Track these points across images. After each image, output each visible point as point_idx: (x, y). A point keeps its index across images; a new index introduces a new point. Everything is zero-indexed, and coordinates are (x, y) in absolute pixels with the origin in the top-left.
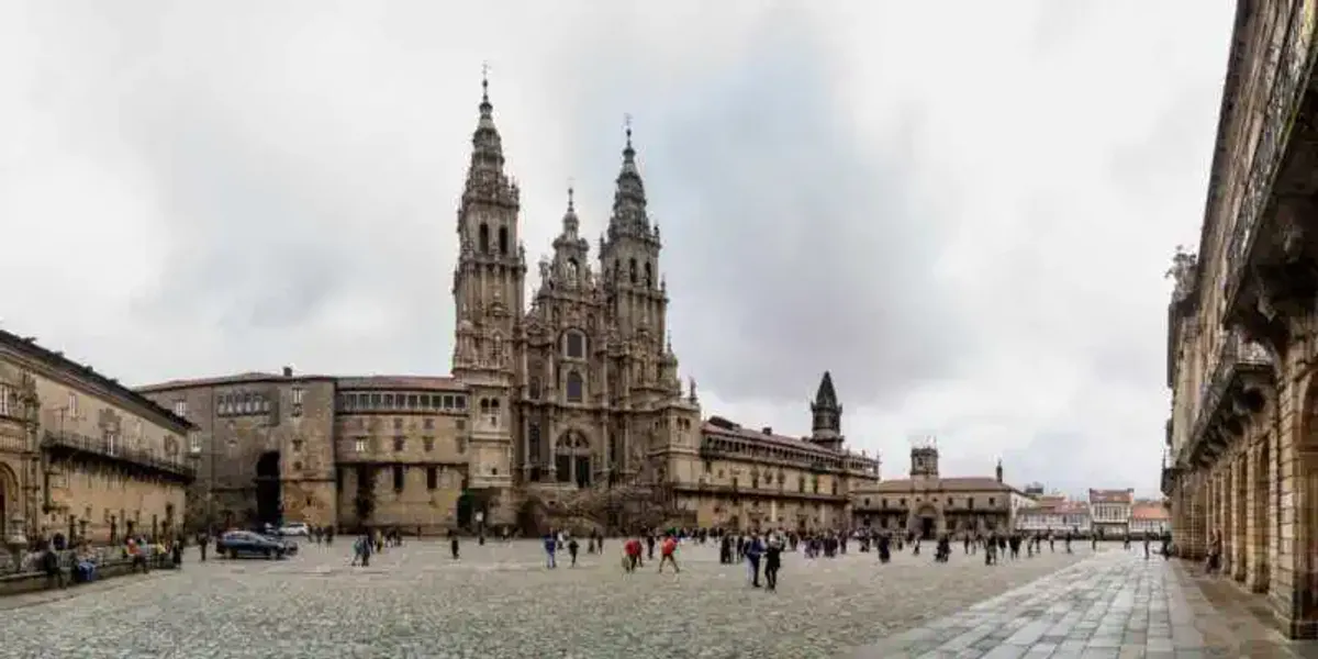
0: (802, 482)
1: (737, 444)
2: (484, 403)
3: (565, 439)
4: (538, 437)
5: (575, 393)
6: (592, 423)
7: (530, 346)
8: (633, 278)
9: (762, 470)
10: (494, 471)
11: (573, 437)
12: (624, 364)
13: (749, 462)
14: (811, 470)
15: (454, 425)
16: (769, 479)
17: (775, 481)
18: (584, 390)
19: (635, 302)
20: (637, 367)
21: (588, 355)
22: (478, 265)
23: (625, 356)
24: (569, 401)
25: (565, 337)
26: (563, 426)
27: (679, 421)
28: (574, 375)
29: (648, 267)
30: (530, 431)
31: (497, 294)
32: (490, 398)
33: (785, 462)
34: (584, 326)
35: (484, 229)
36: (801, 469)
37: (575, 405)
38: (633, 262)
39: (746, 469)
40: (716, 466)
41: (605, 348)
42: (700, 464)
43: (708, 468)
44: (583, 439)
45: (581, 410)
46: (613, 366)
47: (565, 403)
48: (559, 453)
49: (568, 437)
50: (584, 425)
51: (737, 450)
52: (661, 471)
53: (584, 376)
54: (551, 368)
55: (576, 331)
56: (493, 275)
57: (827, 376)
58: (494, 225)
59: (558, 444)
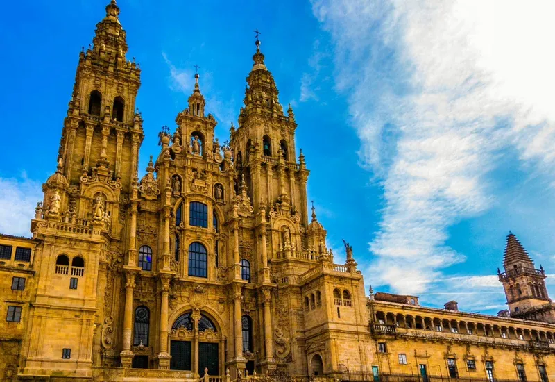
0: (520, 365)
1: (418, 318)
2: (62, 260)
3: (186, 320)
4: (145, 317)
5: (199, 269)
6: (221, 301)
7: (140, 211)
8: (267, 152)
9: (459, 351)
10: (66, 353)
11: (196, 318)
12: (261, 236)
13: (441, 341)
14: (531, 350)
15: (8, 282)
16: (472, 365)
17: (480, 366)
18: (212, 264)
19: (270, 173)
20: (276, 238)
21: (216, 224)
22: (83, 124)
23: (262, 224)
24: (190, 275)
25: (188, 205)
26: (182, 305)
27: (336, 291)
28: (198, 247)
29: (283, 144)
30: (135, 309)
31: (104, 154)
32: (72, 254)
33: (490, 340)
34: (210, 195)
35: (96, 98)
36: (517, 349)
37: (199, 280)
38: (267, 140)
39: (437, 352)
40: (395, 348)
41: (236, 215)
42: (371, 347)
43: (383, 351)
44: (208, 321)
45: (207, 286)
46: (246, 236)
47: (185, 276)
48: (176, 337)
49: (190, 319)
50: (210, 303)
51: (419, 326)
52: (317, 358)
53: (211, 248)
54: (167, 235)
55: (200, 199)
56: (102, 136)
57: (511, 238)
58: (109, 96)
59: (175, 326)
